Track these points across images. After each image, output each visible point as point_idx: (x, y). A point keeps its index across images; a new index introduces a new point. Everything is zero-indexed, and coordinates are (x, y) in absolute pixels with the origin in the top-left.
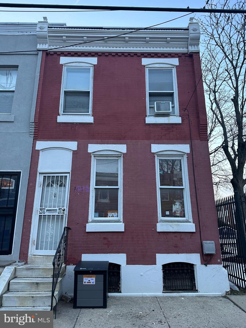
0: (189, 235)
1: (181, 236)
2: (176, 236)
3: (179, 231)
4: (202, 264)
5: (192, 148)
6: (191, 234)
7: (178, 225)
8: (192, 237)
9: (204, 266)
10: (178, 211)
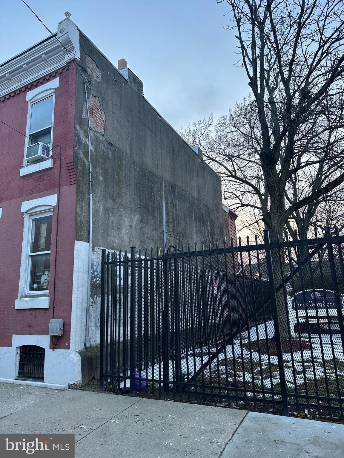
0: (43, 312)
1: (36, 313)
2: (31, 314)
3: (33, 308)
4: (50, 348)
5: (59, 199)
6: (45, 311)
7: (33, 300)
8: (45, 315)
9: (51, 350)
10: (45, 282)
